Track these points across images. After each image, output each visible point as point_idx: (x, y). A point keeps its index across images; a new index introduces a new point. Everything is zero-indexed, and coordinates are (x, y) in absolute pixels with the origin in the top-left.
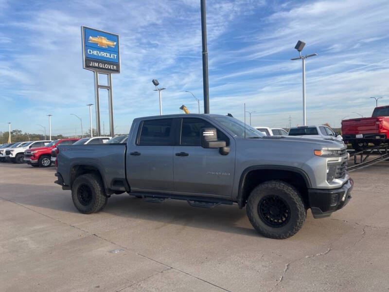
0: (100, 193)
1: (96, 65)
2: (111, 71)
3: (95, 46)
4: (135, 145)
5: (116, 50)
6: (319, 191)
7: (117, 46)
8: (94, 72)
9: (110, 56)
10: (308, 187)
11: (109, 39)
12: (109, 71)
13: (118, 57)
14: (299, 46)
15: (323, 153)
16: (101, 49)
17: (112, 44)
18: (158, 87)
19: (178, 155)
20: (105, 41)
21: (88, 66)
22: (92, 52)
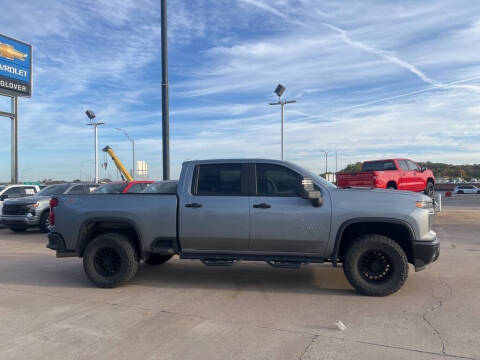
2: (16, 93)
5: (26, 65)
6: (423, 243)
7: (29, 59)
9: (18, 72)
10: (412, 240)
13: (30, 74)
14: (279, 90)
15: (423, 204)
16: (4, 61)
17: (21, 56)
18: (94, 121)
19: (256, 206)
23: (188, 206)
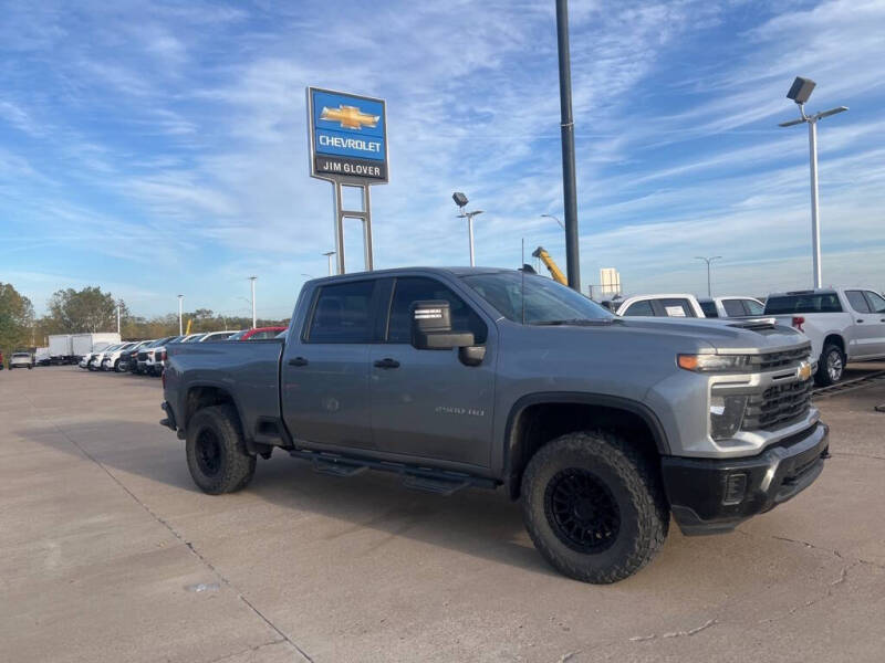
0: (235, 448)
1: (337, 167)
3: (336, 129)
4: (300, 342)
5: (378, 134)
7: (382, 124)
8: (333, 183)
9: (367, 147)
10: (661, 452)
11: (363, 110)
12: (364, 180)
13: (384, 147)
14: (799, 90)
15: (701, 361)
16: (346, 133)
17: (370, 120)
19: (378, 365)
20: (355, 116)
21: (319, 172)
22: (328, 141)
23: (292, 363)
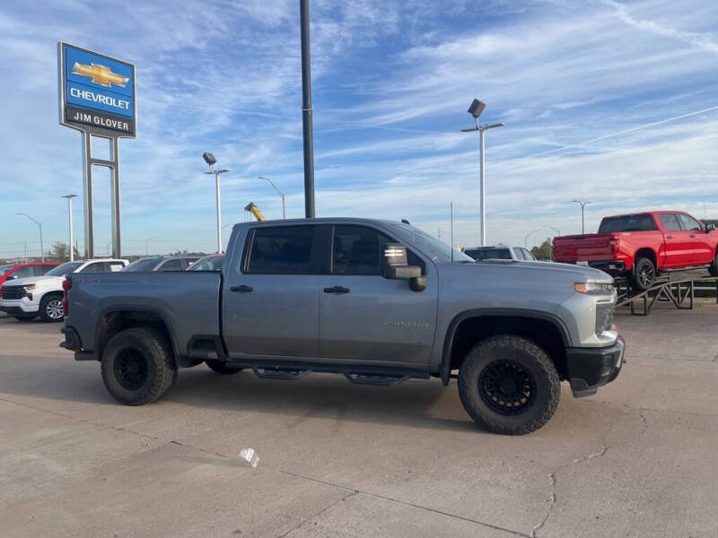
0: (164, 364)
1: (88, 118)
2: (116, 133)
3: (86, 83)
4: (240, 273)
5: (128, 93)
6: (583, 352)
7: (132, 84)
8: (82, 132)
9: (117, 103)
10: (566, 345)
11: (114, 70)
12: (113, 133)
13: (132, 106)
14: (476, 108)
15: (588, 288)
16: (98, 89)
17: (121, 80)
18: (215, 167)
19: (327, 291)
20: (106, 74)
21: (69, 120)
22: (79, 94)
23: (234, 290)
